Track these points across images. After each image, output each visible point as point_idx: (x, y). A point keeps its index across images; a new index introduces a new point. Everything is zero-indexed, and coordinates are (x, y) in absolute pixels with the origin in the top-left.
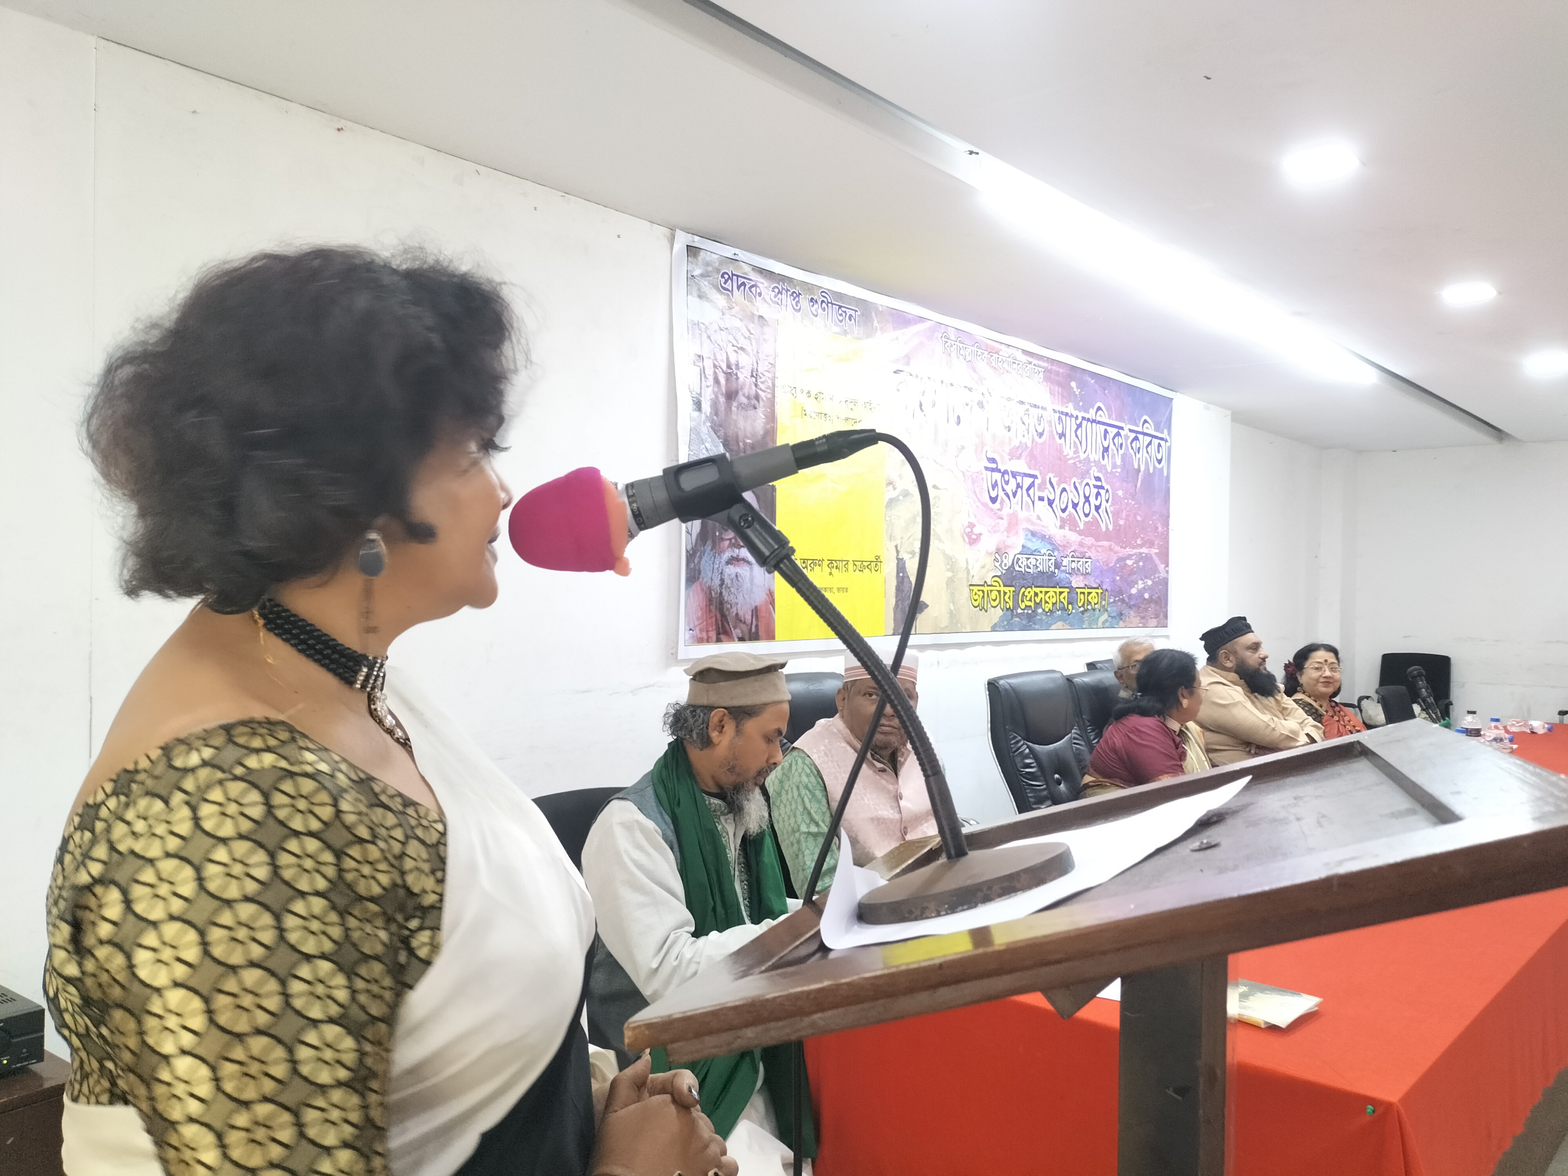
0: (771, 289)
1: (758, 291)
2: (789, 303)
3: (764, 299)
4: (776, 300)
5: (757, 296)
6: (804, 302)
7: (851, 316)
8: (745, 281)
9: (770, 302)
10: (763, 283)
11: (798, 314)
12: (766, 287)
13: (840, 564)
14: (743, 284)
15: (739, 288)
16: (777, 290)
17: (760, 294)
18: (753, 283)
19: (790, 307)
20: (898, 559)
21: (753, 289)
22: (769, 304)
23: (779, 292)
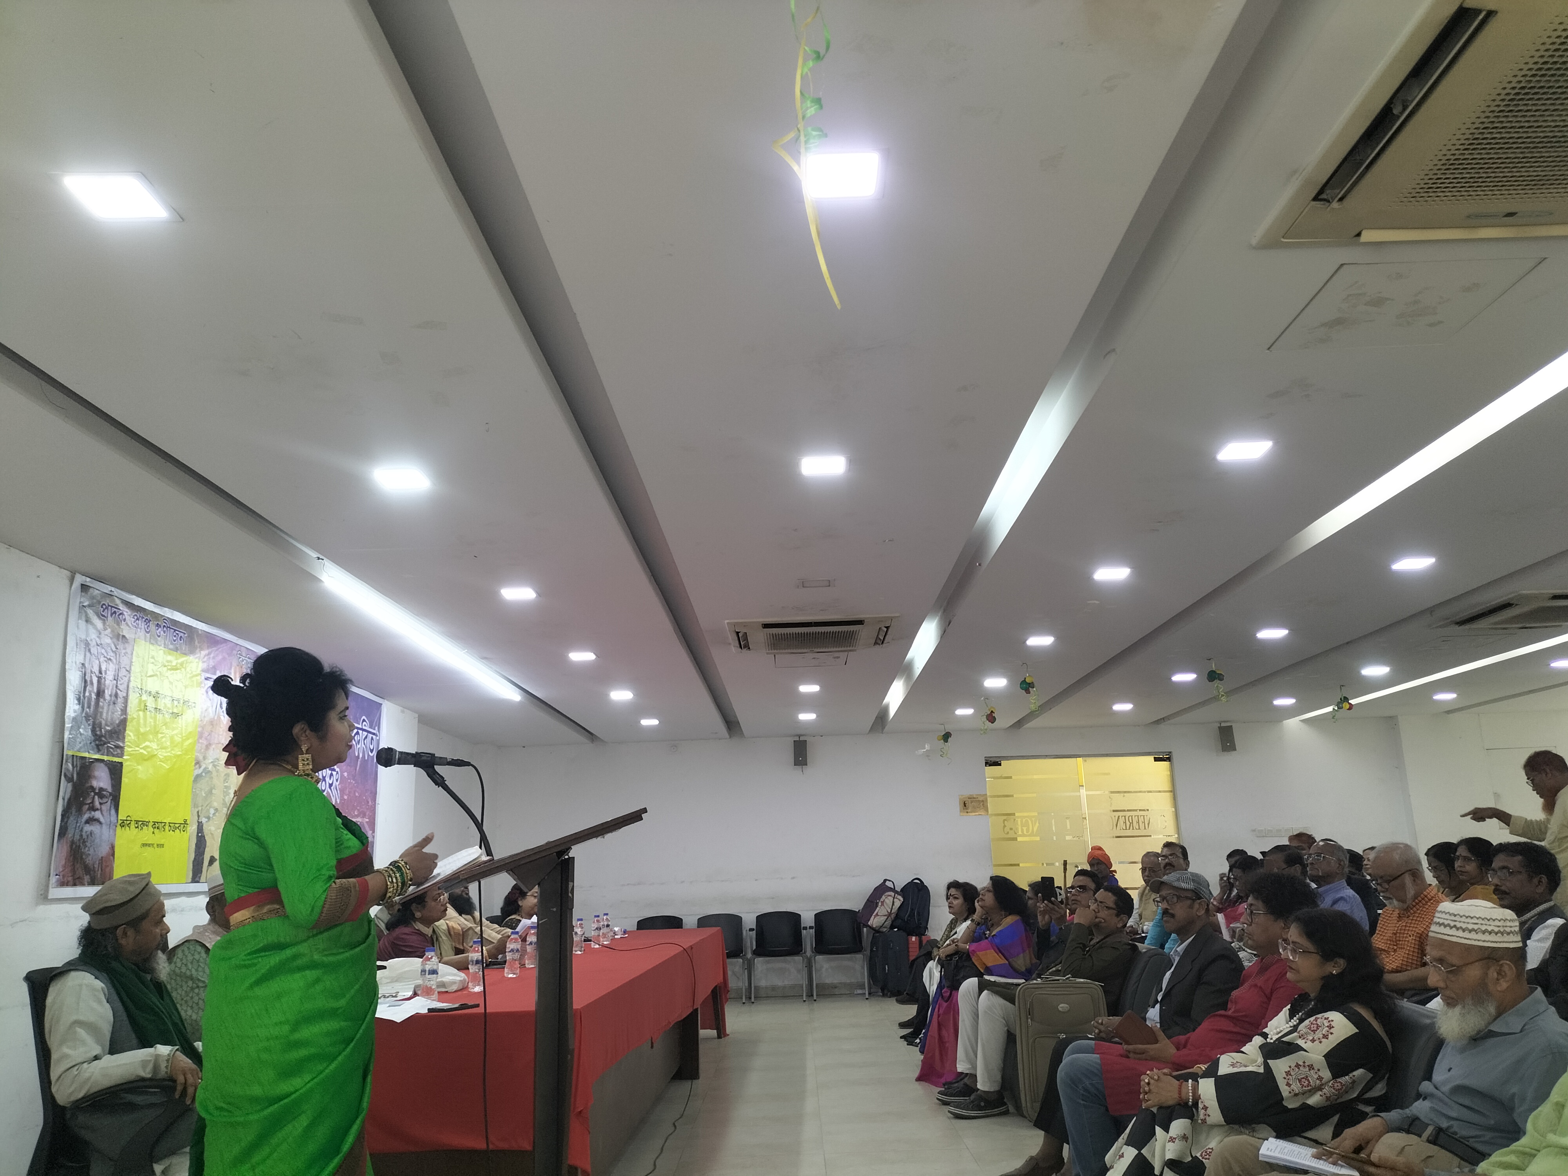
0: (132, 616)
1: (124, 617)
2: (143, 627)
3: (127, 624)
4: (135, 624)
5: (123, 622)
6: (153, 627)
7: (181, 637)
8: (116, 610)
9: (131, 625)
10: (127, 612)
11: (148, 635)
12: (129, 615)
13: (161, 825)
14: (115, 612)
15: (111, 615)
16: (136, 617)
17: (125, 620)
18: (121, 612)
19: (143, 630)
20: (198, 822)
21: (121, 616)
22: (129, 627)
23: (138, 619)
